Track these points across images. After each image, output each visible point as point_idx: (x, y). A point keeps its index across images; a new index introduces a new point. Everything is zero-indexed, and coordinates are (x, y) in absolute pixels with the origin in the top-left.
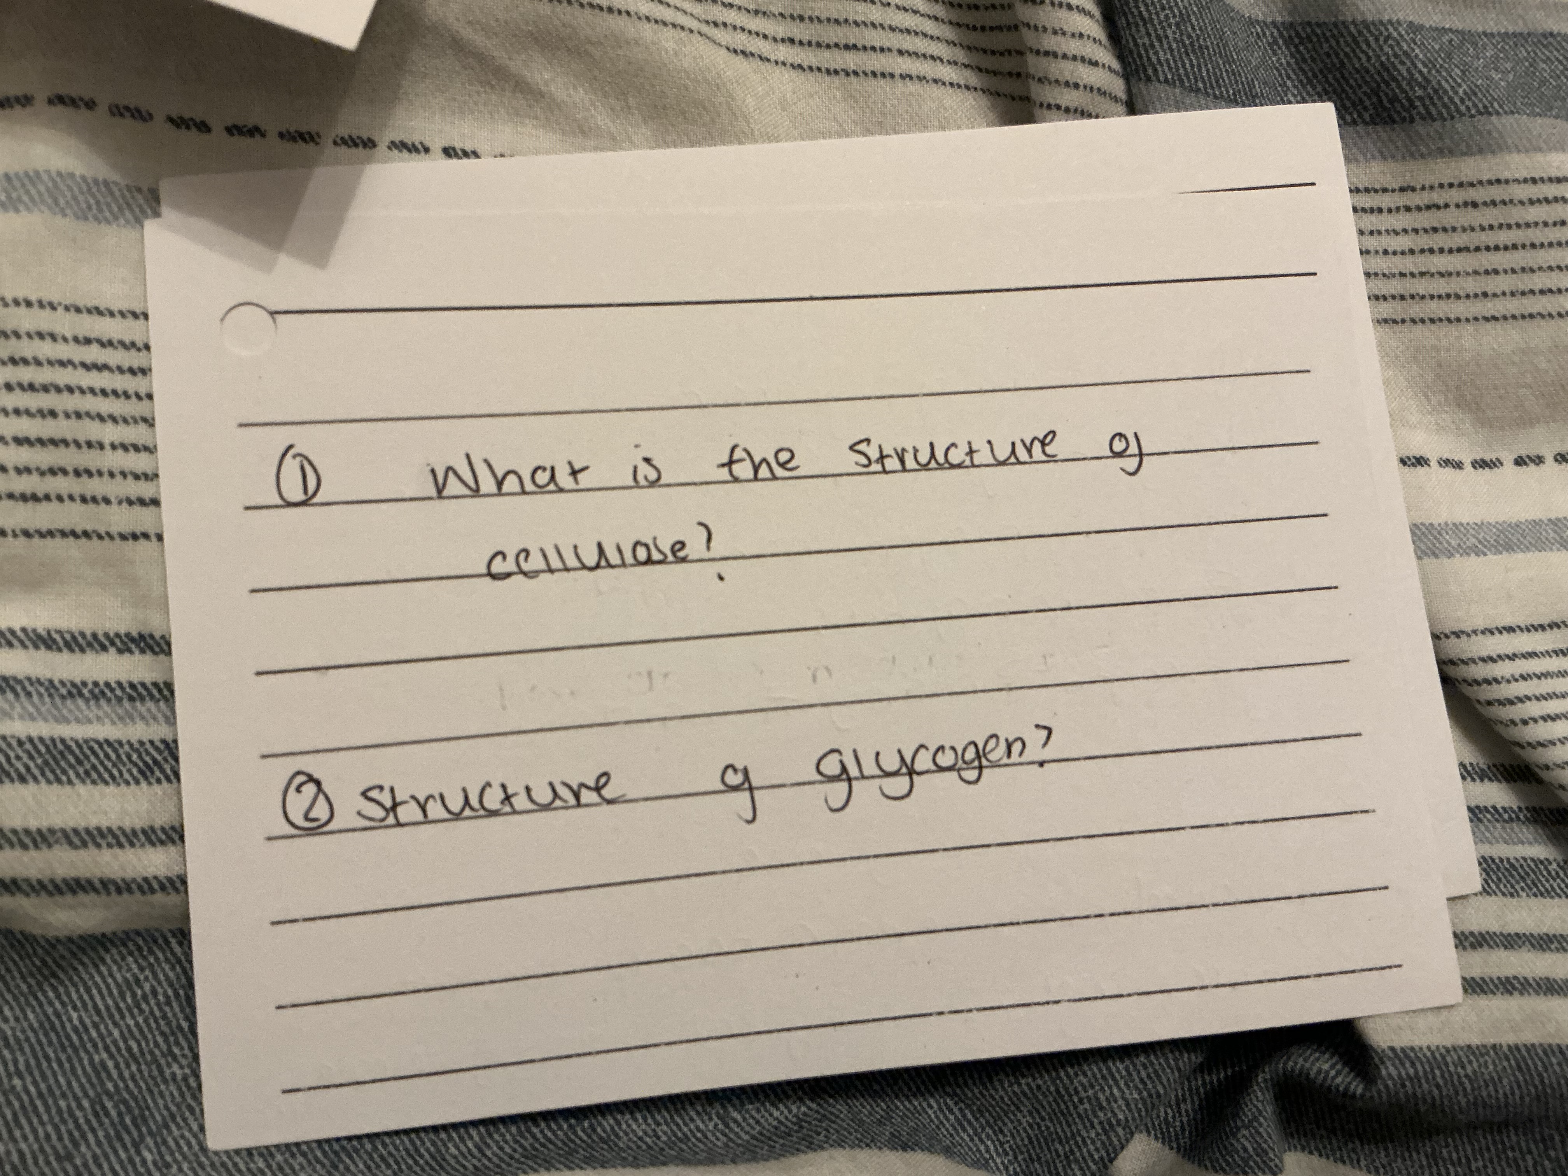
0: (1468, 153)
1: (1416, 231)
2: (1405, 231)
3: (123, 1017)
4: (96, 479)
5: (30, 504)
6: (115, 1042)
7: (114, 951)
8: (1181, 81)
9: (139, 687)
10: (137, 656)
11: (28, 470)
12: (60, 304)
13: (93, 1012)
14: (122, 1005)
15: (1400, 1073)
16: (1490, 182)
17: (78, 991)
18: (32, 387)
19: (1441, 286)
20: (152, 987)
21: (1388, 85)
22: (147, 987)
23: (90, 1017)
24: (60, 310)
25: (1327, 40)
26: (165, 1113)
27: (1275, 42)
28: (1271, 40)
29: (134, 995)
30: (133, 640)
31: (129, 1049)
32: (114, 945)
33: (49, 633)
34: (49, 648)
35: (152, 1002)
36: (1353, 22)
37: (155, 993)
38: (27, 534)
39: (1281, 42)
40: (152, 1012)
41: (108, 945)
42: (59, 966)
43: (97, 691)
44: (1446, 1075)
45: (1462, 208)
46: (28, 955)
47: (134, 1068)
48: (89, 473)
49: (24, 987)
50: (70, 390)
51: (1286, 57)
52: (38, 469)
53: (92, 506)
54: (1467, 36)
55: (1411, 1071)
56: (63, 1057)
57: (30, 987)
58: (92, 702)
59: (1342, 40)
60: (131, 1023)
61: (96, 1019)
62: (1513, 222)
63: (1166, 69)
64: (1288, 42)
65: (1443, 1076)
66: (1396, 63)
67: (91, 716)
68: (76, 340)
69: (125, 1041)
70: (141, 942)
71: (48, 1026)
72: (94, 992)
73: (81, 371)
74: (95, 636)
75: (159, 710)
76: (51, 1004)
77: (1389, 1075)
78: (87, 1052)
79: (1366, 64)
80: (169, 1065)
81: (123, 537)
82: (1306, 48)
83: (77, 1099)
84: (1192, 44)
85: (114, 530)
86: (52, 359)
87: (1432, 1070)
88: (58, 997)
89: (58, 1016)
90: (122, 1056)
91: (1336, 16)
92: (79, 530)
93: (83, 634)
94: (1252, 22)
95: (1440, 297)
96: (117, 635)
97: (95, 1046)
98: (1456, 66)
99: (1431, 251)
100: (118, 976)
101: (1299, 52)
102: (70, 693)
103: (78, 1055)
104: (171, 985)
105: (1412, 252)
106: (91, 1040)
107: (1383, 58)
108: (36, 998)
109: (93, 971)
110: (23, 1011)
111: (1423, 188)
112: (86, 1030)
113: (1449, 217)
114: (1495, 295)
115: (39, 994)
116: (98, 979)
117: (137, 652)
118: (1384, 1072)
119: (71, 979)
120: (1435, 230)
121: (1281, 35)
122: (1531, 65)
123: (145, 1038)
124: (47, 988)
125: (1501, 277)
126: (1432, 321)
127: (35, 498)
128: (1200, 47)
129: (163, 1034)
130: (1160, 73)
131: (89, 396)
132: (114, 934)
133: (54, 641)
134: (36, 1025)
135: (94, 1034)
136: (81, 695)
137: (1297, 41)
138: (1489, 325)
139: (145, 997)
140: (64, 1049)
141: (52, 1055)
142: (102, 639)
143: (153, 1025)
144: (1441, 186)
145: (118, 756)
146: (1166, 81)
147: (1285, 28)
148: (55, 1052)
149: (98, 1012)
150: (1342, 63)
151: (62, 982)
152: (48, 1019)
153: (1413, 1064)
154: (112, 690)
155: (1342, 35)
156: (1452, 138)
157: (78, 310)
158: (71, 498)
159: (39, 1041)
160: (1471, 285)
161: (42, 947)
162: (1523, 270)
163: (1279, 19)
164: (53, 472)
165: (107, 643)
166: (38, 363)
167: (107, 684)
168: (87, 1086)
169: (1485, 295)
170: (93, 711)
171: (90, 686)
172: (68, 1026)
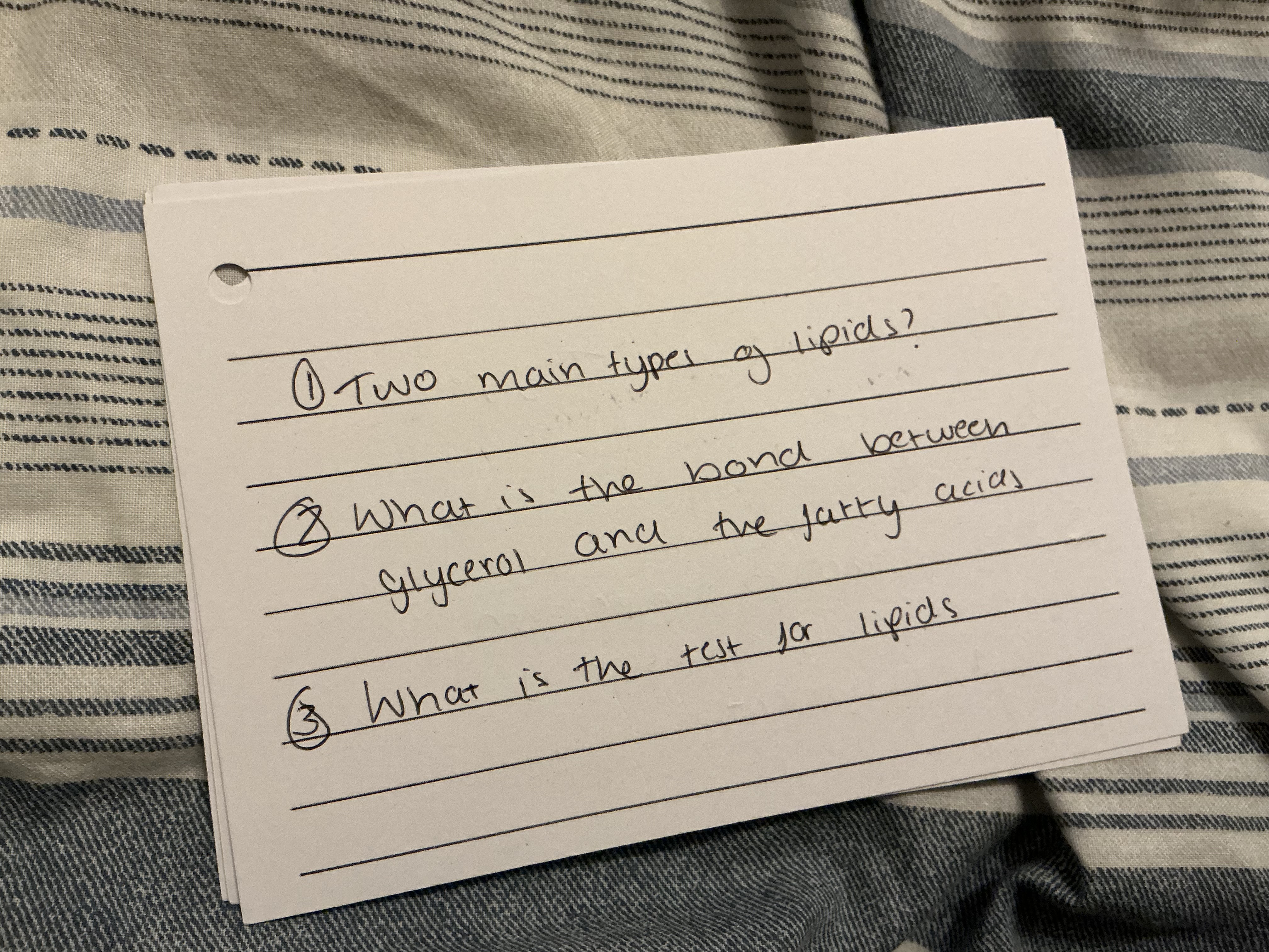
0: (1153, 171)
1: (1113, 231)
2: (1105, 231)
3: (100, 848)
4: (82, 424)
5: (31, 444)
6: (93, 867)
7: (92, 795)
8: (930, 116)
9: (114, 588)
10: (114, 564)
11: (30, 418)
12: (55, 288)
13: (76, 844)
14: (99, 838)
15: (1105, 888)
16: (1170, 194)
17: (64, 827)
18: (33, 353)
19: (1133, 274)
20: (122, 823)
21: (1090, 119)
22: (119, 824)
23: (73, 848)
24: (55, 293)
25: (1043, 85)
26: (132, 924)
27: (1003, 84)
28: (999, 83)
29: (108, 831)
30: (110, 551)
31: (104, 873)
32: (91, 790)
33: (43, 544)
34: (44, 557)
35: (123, 836)
36: (1063, 71)
37: (125, 830)
38: (28, 467)
39: (1007, 85)
40: (122, 845)
41: (87, 791)
42: (50, 809)
43: (81, 591)
44: (1143, 891)
45: (1149, 214)
46: (24, 799)
47: (107, 887)
48: (77, 420)
49: (22, 824)
50: (62, 354)
51: (1011, 96)
52: (37, 416)
53: (79, 445)
54: (1152, 81)
55: (1114, 887)
56: (52, 879)
57: (26, 824)
58: (77, 600)
59: (1054, 85)
60: (106, 852)
61: (79, 849)
62: (1187, 225)
63: (918, 106)
64: (1013, 85)
65: (1139, 891)
66: (1097, 102)
67: (76, 610)
68: (67, 316)
69: (101, 867)
70: (113, 789)
71: (41, 855)
72: (77, 828)
73: (71, 340)
74: (79, 547)
75: (130, 607)
76: (43, 838)
77: (1096, 890)
78: (71, 875)
79: (1074, 103)
80: (136, 887)
81: (103, 469)
82: (1027, 90)
83: (62, 913)
84: (938, 87)
85: (95, 464)
86: (48, 331)
87: (1131, 887)
88: (48, 832)
89: (49, 848)
90: (99, 878)
91: (1049, 66)
92: (68, 464)
93: (70, 546)
94: (986, 69)
95: (1132, 283)
96: (98, 547)
97: (78, 870)
98: (1144, 104)
99: (1125, 247)
100: (96, 815)
101: (1022, 93)
102: (59, 592)
103: (64, 878)
104: (137, 822)
105: (1110, 248)
106: (74, 866)
107: (1086, 99)
108: (32, 834)
109: (76, 812)
110: (20, 842)
111: (1118, 198)
112: (71, 858)
113: (1139, 221)
114: (1175, 281)
115: (34, 830)
116: (80, 818)
117: (113, 560)
118: (1092, 888)
119: (58, 818)
120: (1128, 231)
121: (1008, 80)
122: (1204, 103)
123: (117, 864)
124: (40, 825)
125: (1180, 267)
126: (1127, 301)
127: (35, 439)
128: (945, 90)
129: (131, 861)
130: (914, 111)
131: (77, 359)
132: (92, 782)
133: (48, 551)
134: (31, 854)
135: (77, 862)
136: (68, 594)
137: (1020, 84)
138: (1171, 305)
139: (117, 832)
140: (53, 874)
141: (44, 879)
142: (86, 550)
143: (124, 855)
144: (1132, 197)
145: (97, 643)
146: (918, 116)
147: (1011, 75)
148: (46, 876)
149: (80, 844)
150: (1055, 102)
151: (51, 821)
152: (41, 850)
153: (1115, 882)
154: (93, 590)
155: (1054, 80)
156: (1140, 160)
157: (69, 293)
158: (63, 439)
159: (33, 867)
160: (1156, 274)
161: (36, 793)
162: (1196, 262)
163: (1006, 67)
164: (49, 419)
165: (89, 553)
166: (38, 334)
167: (89, 586)
168: (71, 902)
169: (1167, 281)
170: (77, 607)
171: (76, 587)
172: (56, 855)
